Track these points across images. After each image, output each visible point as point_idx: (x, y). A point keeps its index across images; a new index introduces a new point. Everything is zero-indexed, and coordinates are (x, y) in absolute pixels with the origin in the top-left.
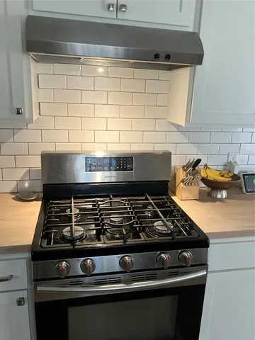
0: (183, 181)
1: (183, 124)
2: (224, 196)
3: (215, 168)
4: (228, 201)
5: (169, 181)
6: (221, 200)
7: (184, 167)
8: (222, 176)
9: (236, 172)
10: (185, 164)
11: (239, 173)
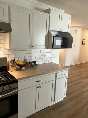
0: (11, 66)
1: (9, 49)
2: (24, 69)
3: (21, 61)
4: (25, 70)
5: (6, 66)
6: (23, 70)
7: (11, 61)
8: (23, 63)
9: (27, 62)
10: (11, 60)
11: (28, 62)
